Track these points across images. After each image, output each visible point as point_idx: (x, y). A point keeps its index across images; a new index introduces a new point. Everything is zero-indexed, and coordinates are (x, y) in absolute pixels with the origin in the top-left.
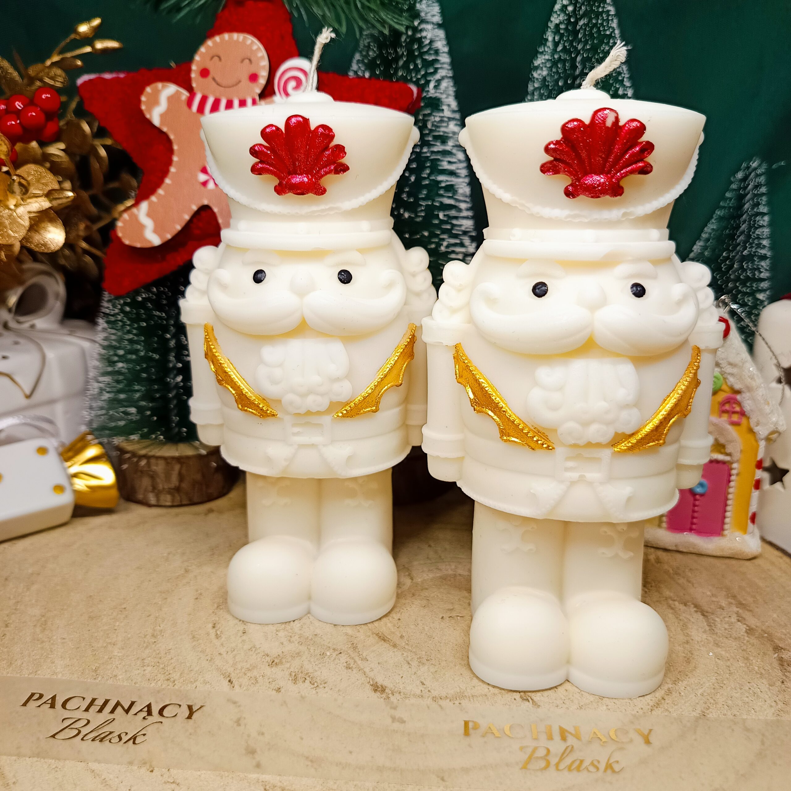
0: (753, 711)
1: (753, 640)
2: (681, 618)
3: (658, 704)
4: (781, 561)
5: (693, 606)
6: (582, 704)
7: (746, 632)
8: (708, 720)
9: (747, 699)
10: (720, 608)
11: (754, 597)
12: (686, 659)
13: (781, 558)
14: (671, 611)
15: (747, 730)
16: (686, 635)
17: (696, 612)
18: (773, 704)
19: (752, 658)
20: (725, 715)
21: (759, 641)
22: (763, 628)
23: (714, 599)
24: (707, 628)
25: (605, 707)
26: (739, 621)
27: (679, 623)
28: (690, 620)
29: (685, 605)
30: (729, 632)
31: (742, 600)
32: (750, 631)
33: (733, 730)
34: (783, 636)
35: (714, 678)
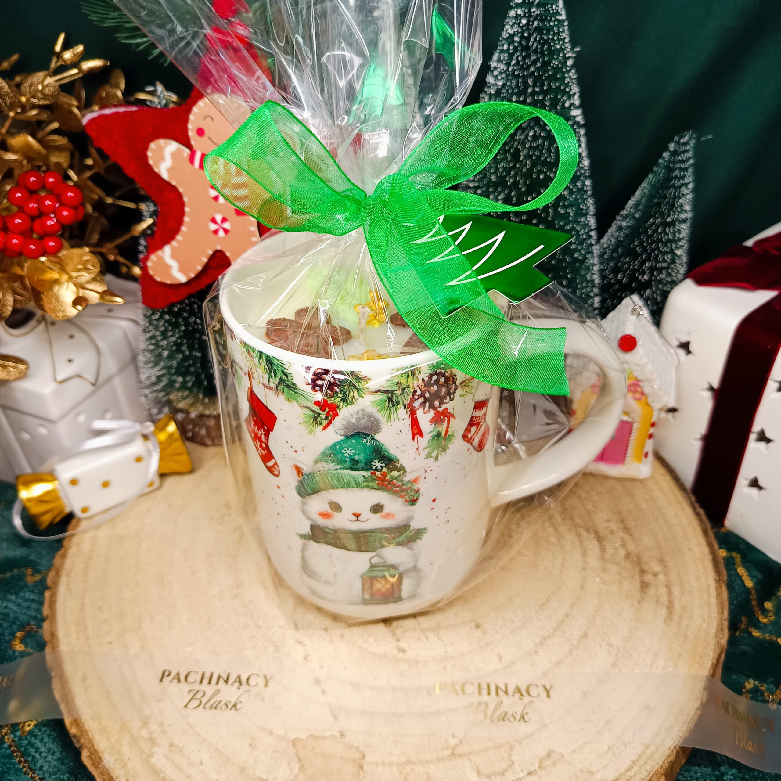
0: (615, 629)
2: (584, 545)
3: (559, 626)
4: (663, 479)
5: (592, 532)
6: (512, 629)
7: (624, 556)
9: (613, 618)
10: (610, 534)
11: (636, 520)
12: (581, 584)
14: (577, 538)
17: (594, 538)
18: (630, 622)
19: (623, 582)
21: (632, 565)
22: (637, 552)
23: (608, 524)
24: (599, 554)
26: (621, 546)
30: (613, 557)
31: (627, 524)
32: (628, 556)
34: (648, 560)
35: (596, 601)
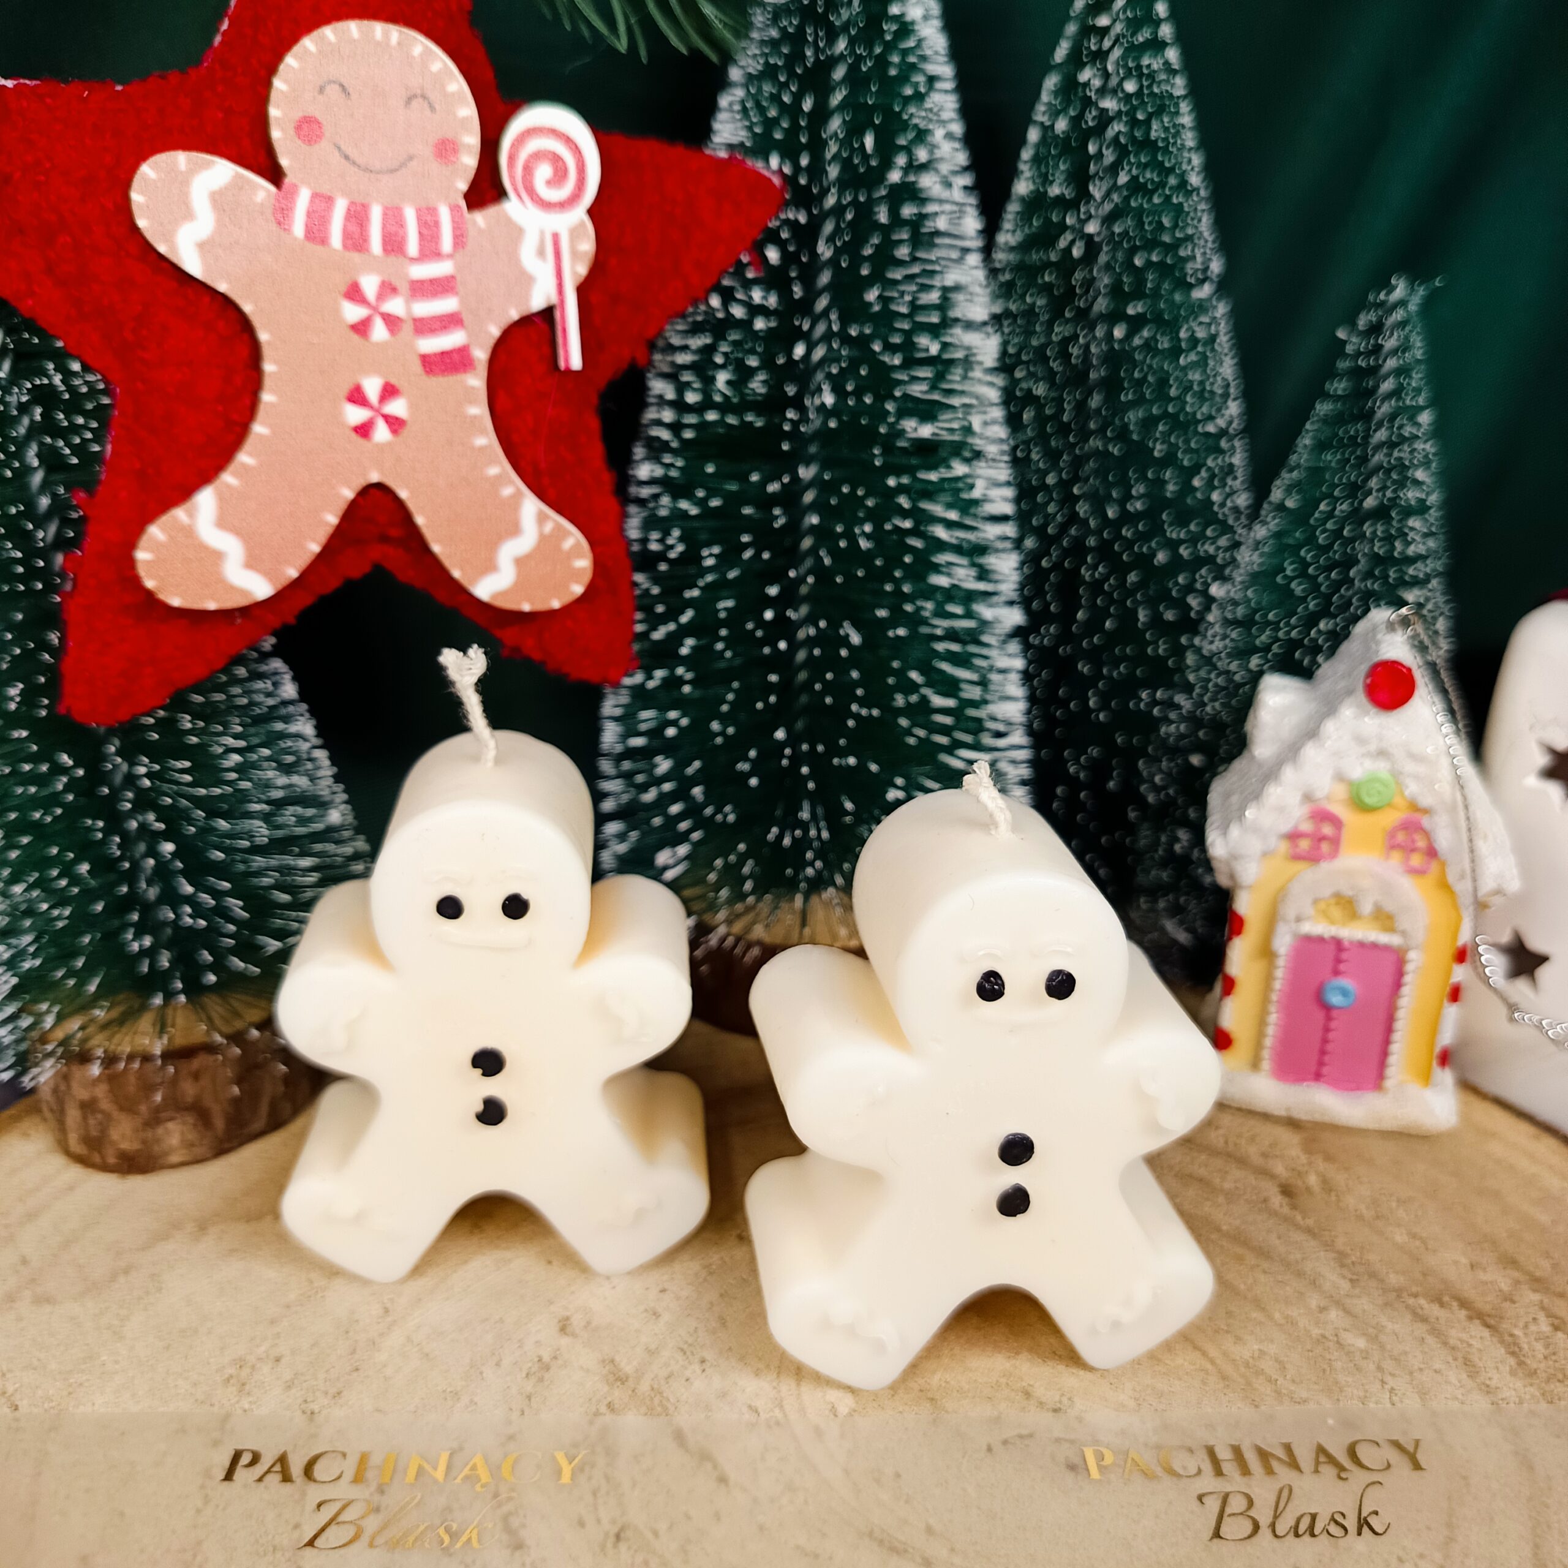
2: (1452, 1342)
5: (1455, 1304)
10: (1504, 1301)
14: (1422, 1327)
16: (1483, 1387)
17: (1470, 1318)
23: (1483, 1276)
24: (1512, 1361)
26: (1556, 1328)
27: (1455, 1359)
28: (1470, 1345)
29: (1442, 1305)
31: (1532, 1269)
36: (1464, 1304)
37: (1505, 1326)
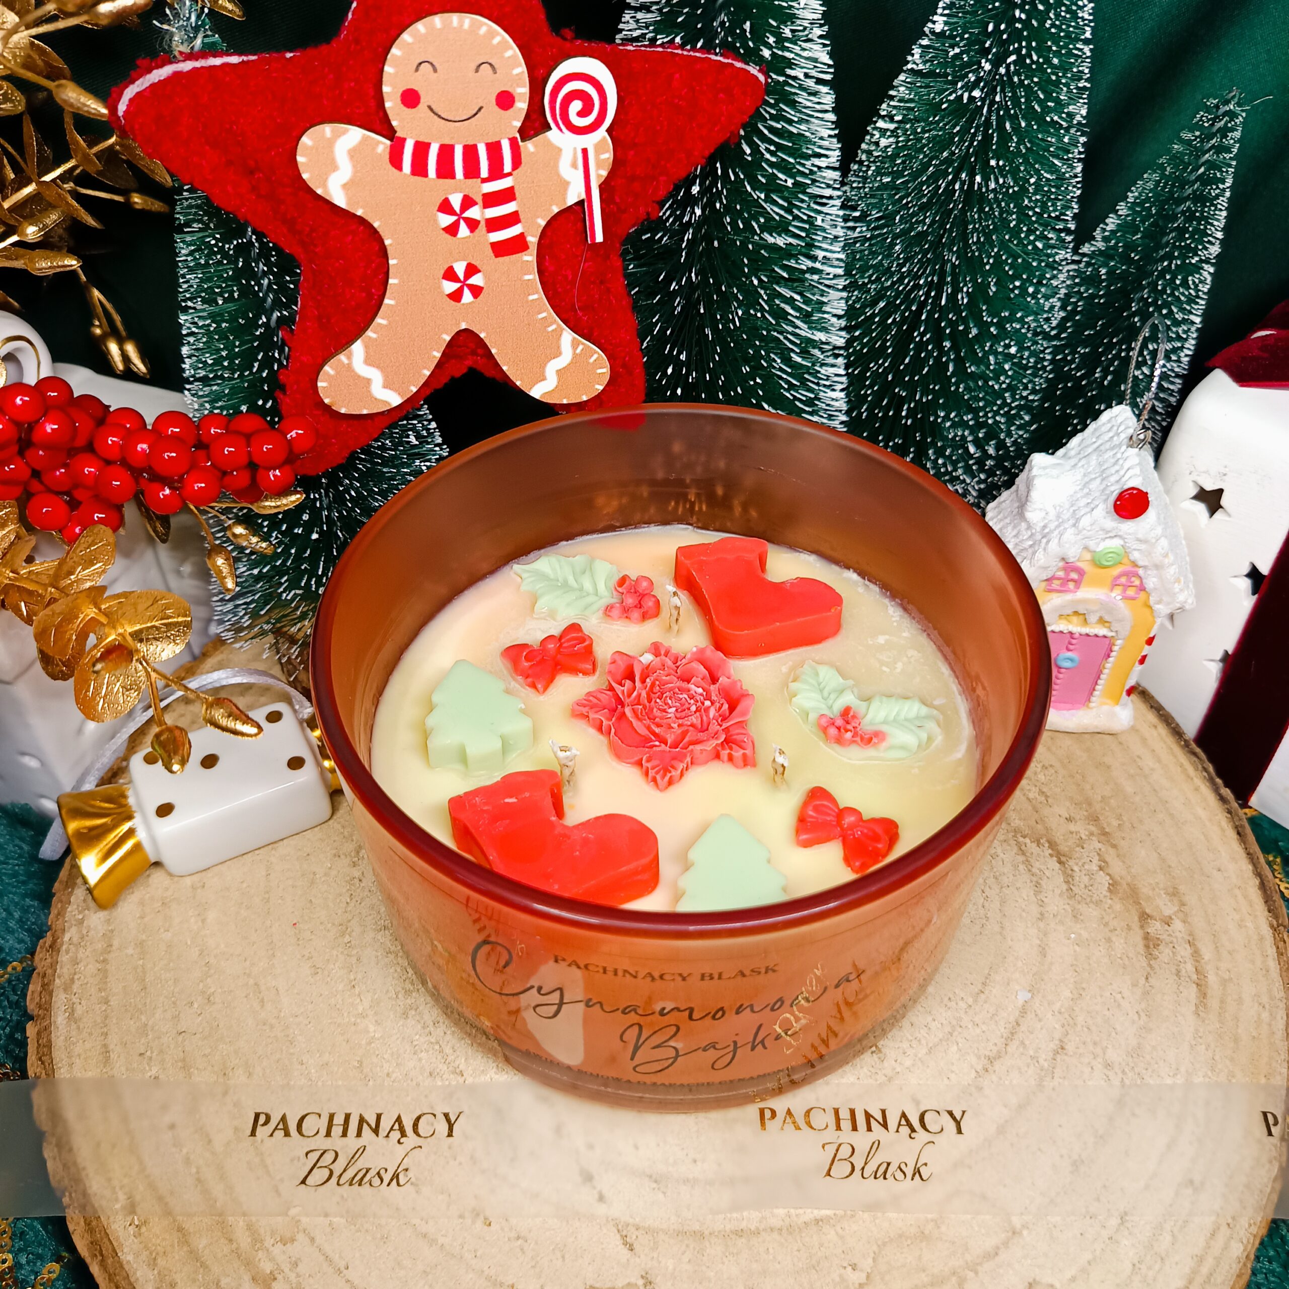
0: (1113, 1034)
1: (1118, 907)
2: (1034, 870)
3: (1012, 1034)
4: (1155, 733)
5: (1047, 845)
6: (930, 1045)
7: (1110, 890)
8: (1066, 1054)
9: (1107, 1013)
10: (1078, 846)
11: (1119, 817)
12: (1041, 949)
13: (1155, 727)
14: (1021, 858)
15: (1108, 1065)
17: (1051, 855)
18: (1136, 1017)
19: (1114, 939)
20: (1084, 1043)
21: (1123, 904)
22: (1129, 879)
23: (1072, 827)
25: (955, 1048)
26: (1101, 868)
27: (1031, 881)
29: (1039, 845)
30: (1090, 893)
31: (1105, 825)
32: (1113, 887)
33: (1092, 1068)
34: (1151, 893)
35: (1072, 980)
36: (1052, 844)
37: (1071, 863)
